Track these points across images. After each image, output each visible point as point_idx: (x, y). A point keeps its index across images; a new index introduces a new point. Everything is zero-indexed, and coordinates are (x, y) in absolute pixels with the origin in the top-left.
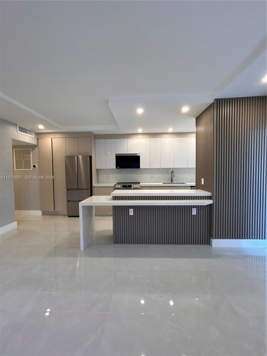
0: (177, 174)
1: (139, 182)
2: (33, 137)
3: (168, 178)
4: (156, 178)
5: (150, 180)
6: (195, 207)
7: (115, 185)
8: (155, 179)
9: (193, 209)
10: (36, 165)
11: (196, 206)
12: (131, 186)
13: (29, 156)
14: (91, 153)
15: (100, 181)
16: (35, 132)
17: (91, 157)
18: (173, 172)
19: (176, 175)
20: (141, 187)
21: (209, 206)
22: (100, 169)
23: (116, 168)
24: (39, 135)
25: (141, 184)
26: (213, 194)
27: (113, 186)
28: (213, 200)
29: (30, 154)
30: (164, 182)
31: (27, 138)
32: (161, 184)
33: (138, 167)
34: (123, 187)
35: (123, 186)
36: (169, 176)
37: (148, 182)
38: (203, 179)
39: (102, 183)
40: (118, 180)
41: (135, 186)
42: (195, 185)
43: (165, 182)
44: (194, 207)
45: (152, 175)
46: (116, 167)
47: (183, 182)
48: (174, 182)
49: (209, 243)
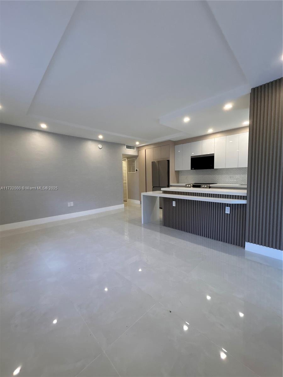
2: (135, 150)
6: (228, 205)
8: (235, 180)
9: (226, 207)
10: (138, 169)
14: (169, 158)
15: (180, 181)
16: (136, 146)
17: (169, 161)
22: (180, 171)
24: (139, 148)
27: (185, 185)
29: (134, 162)
31: (131, 152)
33: (212, 167)
39: (181, 183)
40: (195, 180)
46: (191, 168)
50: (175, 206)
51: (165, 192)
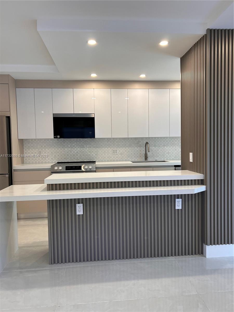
0: (154, 147)
1: (94, 161)
3: (140, 154)
4: (121, 154)
5: (112, 157)
6: (180, 197)
7: (53, 167)
8: (120, 156)
9: (177, 200)
11: (182, 195)
12: (80, 168)
14: (10, 111)
15: (26, 159)
17: (8, 118)
18: (147, 143)
19: (152, 148)
20: (96, 168)
21: (200, 196)
22: (26, 140)
23: (54, 138)
25: (96, 163)
26: (206, 176)
28: (206, 185)
30: (133, 160)
32: (129, 163)
33: (92, 136)
34: (66, 170)
35: (66, 167)
36: (142, 151)
37: (108, 161)
38: (191, 154)
40: (59, 157)
41: (86, 167)
42: (180, 164)
43: (136, 160)
44: (178, 196)
45: (115, 149)
46: (54, 135)
47: (163, 160)
48: (149, 159)
49: (201, 252)
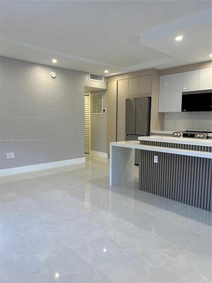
2: (103, 81)
10: (105, 109)
12: (194, 135)
13: (101, 100)
14: (151, 93)
16: (105, 76)
17: (150, 98)
22: (166, 113)
23: (182, 111)
27: (172, 133)
31: (97, 84)
35: (183, 134)
39: (167, 130)
50: (157, 162)
51: (143, 143)
